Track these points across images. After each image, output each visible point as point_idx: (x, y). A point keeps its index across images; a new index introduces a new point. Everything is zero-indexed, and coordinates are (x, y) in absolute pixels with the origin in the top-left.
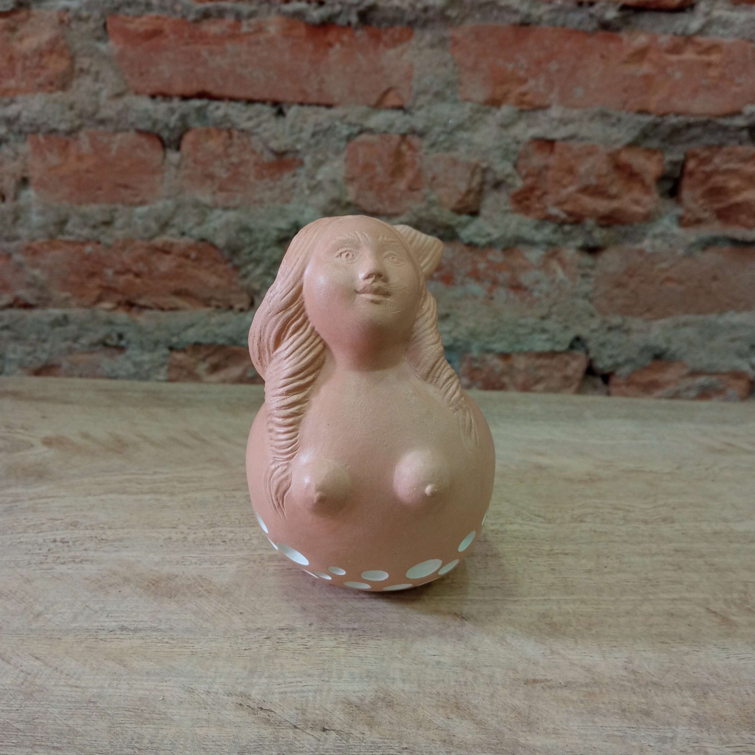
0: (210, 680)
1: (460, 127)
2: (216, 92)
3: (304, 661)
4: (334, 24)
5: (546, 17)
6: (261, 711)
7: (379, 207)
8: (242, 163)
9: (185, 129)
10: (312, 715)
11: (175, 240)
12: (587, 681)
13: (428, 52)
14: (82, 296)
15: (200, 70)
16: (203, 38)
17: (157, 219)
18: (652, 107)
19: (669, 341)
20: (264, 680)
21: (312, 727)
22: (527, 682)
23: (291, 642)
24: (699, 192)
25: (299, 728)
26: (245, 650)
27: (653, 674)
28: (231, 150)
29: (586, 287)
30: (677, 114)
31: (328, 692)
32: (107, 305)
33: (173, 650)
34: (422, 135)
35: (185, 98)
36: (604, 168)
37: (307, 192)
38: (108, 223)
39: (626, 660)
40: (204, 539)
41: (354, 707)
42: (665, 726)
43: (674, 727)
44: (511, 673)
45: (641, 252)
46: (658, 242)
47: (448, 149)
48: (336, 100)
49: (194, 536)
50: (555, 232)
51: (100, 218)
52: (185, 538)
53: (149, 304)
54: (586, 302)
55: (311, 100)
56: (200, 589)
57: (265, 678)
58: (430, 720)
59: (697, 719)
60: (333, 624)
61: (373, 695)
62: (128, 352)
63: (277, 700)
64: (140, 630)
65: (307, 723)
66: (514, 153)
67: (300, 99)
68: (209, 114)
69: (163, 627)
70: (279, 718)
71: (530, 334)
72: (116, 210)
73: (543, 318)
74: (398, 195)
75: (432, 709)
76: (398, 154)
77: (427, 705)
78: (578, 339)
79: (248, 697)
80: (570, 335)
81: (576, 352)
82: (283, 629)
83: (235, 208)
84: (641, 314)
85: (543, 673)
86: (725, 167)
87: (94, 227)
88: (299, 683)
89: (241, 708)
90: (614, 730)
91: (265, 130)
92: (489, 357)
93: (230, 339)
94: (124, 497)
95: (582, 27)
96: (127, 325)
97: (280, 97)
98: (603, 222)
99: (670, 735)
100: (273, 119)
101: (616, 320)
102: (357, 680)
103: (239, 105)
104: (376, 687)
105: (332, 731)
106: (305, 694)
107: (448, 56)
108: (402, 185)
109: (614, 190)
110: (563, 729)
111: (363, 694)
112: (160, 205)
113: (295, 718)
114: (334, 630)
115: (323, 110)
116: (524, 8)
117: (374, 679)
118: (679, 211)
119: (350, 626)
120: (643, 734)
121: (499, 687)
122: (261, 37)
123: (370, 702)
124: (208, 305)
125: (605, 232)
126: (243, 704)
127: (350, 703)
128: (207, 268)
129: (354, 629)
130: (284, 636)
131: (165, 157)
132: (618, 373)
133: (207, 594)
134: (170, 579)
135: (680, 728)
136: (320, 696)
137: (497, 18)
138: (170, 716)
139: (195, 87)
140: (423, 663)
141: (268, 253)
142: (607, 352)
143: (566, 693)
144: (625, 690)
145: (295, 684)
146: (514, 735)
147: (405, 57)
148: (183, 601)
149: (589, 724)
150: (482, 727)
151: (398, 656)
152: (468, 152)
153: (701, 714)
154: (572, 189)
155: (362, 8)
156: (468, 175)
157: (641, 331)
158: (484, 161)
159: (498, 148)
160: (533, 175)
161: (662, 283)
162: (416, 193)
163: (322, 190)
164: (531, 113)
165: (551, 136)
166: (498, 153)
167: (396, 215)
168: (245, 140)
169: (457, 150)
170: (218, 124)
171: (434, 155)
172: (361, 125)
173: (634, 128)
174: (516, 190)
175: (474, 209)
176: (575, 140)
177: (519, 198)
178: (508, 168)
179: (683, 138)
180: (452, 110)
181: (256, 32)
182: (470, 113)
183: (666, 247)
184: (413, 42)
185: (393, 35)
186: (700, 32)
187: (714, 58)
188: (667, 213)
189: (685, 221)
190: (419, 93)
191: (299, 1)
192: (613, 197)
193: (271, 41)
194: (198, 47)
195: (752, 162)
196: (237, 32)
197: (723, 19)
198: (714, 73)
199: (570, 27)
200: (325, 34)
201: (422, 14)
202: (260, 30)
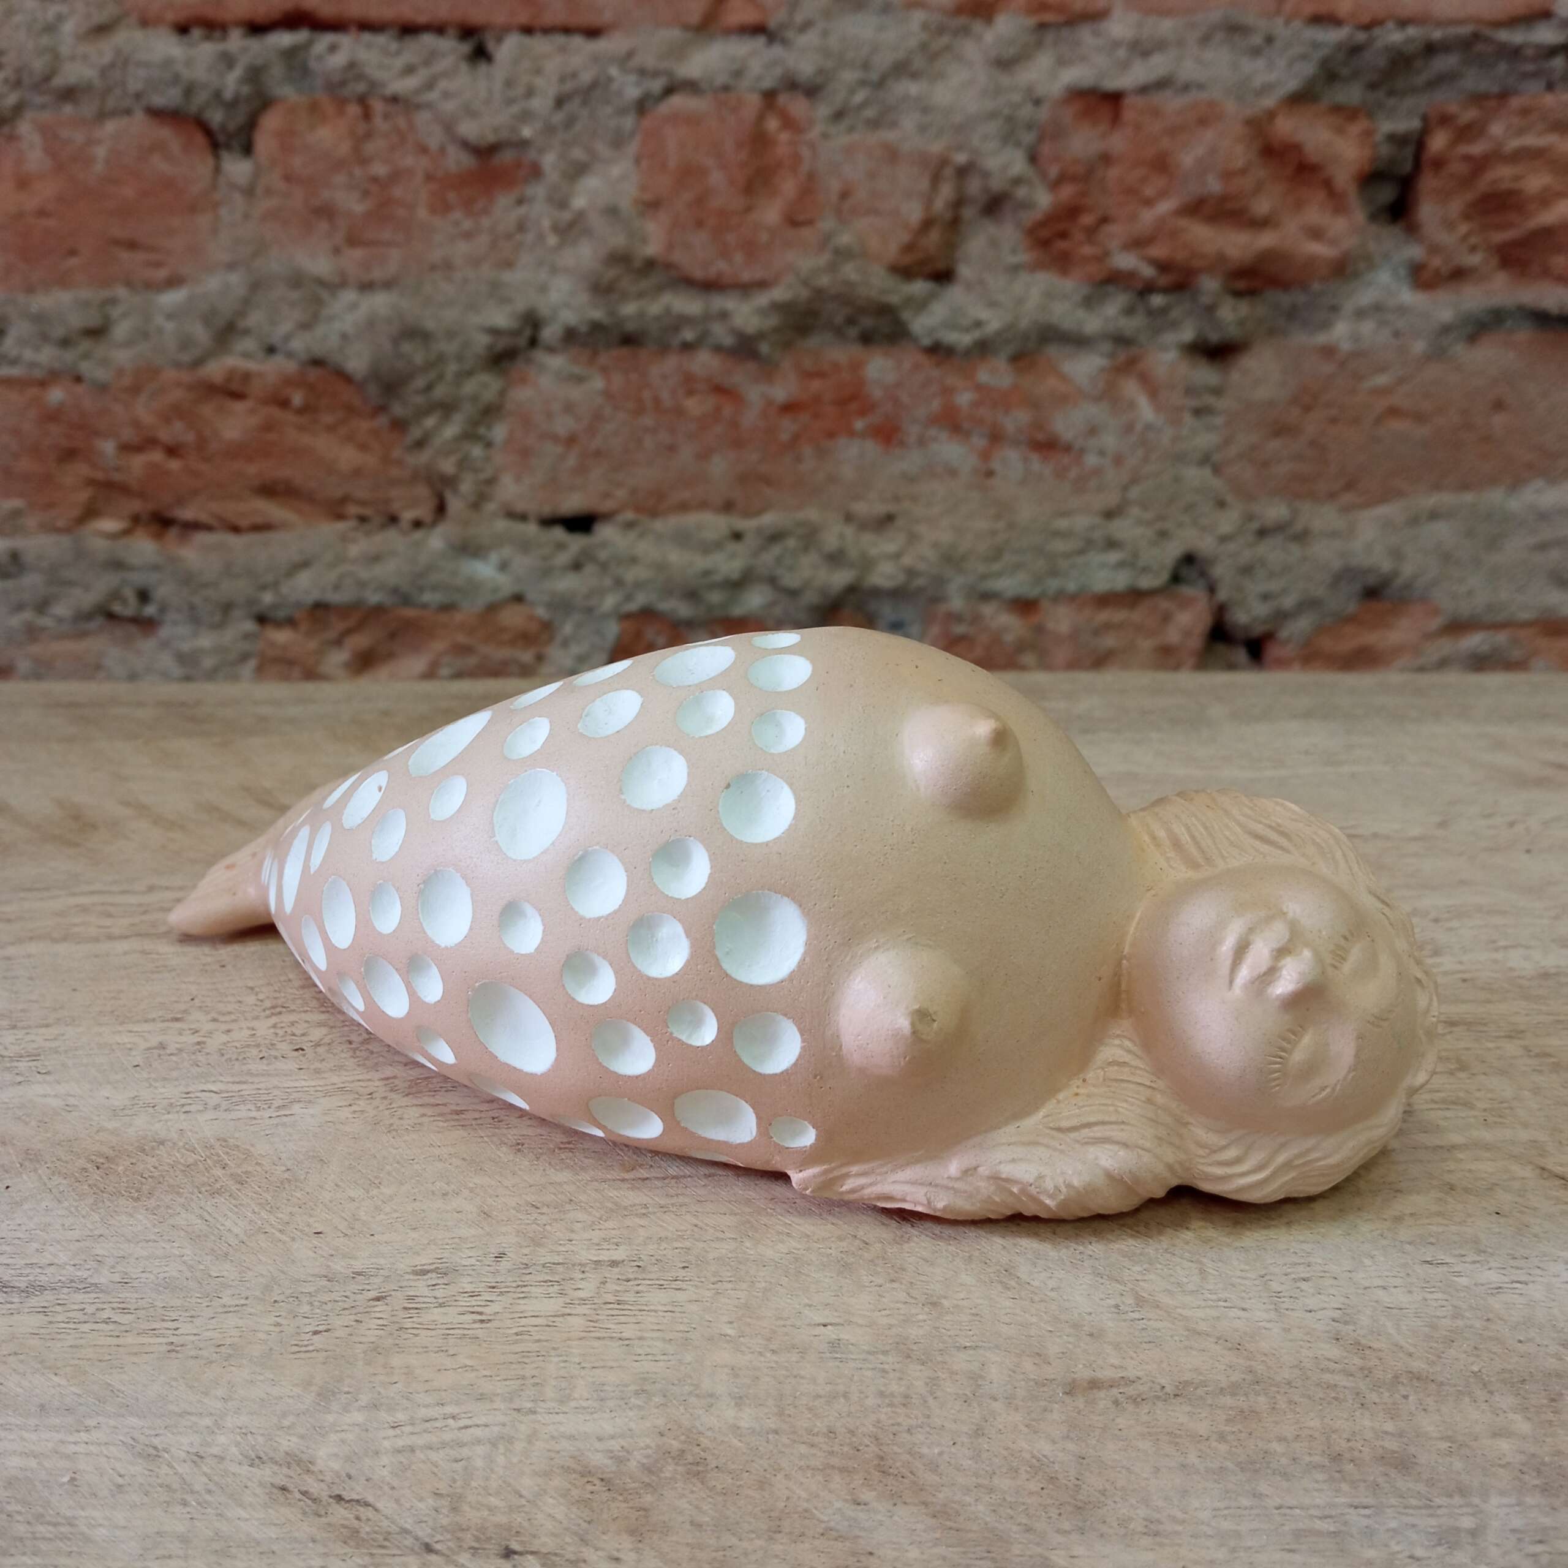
0: (207, 1421)
1: (901, 69)
2: (326, 10)
3: (471, 1357)
6: (337, 1506)
7: (720, 267)
8: (396, 176)
9: (263, 102)
10: (478, 1509)
11: (252, 366)
12: (1236, 1377)
14: (50, 506)
17: (207, 319)
18: (1343, 6)
19: (1397, 554)
20: (359, 1417)
21: (476, 1545)
22: (1071, 1389)
23: (441, 1305)
24: (1456, 206)
25: (436, 1552)
26: (316, 1333)
27: (1412, 1350)
28: (370, 148)
29: (1205, 440)
30: (1404, 23)
31: (530, 1442)
32: (109, 525)
33: (120, 1341)
34: (812, 91)
35: (256, 28)
36: (1240, 154)
37: (552, 240)
38: (96, 333)
39: (1337, 1314)
40: (248, 1046)
41: (597, 1482)
42: (1451, 1496)
43: (1476, 1500)
44: (1028, 1365)
45: (1328, 352)
46: (1367, 327)
47: (874, 124)
48: (607, 16)
49: (225, 1038)
50: (1129, 311)
51: (77, 320)
52: (199, 1043)
53: (203, 517)
54: (1207, 472)
55: (547, 19)
56: (218, 1172)
57: (360, 1409)
58: (806, 1511)
59: (1539, 1472)
60: (558, 1253)
61: (653, 1445)
62: (165, 632)
63: (385, 1472)
64: (43, 1288)
65: (460, 1535)
66: (1029, 127)
67: (523, 18)
68: (313, 64)
69: (104, 1277)
70: (386, 1523)
71: (1082, 552)
72: (113, 301)
73: (1109, 514)
74: (764, 237)
75: (813, 1476)
76: (759, 140)
77: (800, 1468)
78: (1189, 559)
79: (306, 1466)
80: (1173, 551)
81: (1187, 591)
82: (424, 1272)
83: (388, 285)
84: (1332, 496)
85: (1116, 1362)
86: (1516, 143)
87: (65, 343)
88: (451, 1422)
89: (282, 1499)
90: (1312, 1517)
91: (446, 95)
92: (988, 609)
93: (395, 591)
94: (62, 948)
96: (156, 568)
97: (476, 15)
98: (1241, 285)
99: (1467, 1523)
100: (464, 67)
101: (1275, 511)
102: (611, 1404)
103: (381, 39)
104: (660, 1422)
105: (530, 1557)
106: (465, 1452)
108: (771, 213)
109: (1262, 206)
110: (1173, 1519)
111: (624, 1444)
112: (213, 283)
113: (430, 1523)
114: (560, 1268)
115: (578, 41)
117: (657, 1399)
118: (1415, 252)
119: (605, 1256)
120: (1393, 1524)
121: (997, 1406)
123: (643, 1464)
124: (340, 517)
125: (1244, 308)
126: (291, 1486)
127: (586, 1473)
128: (331, 429)
129: (614, 1264)
130: (426, 1292)
131: (217, 170)
132: (1284, 633)
133: (234, 1187)
134: (143, 1151)
135: (1495, 1501)
136: (504, 1454)
138: (85, 1529)
139: (277, 2)
140: (794, 1347)
141: (469, 387)
142: (1255, 587)
143: (1179, 1415)
144: (1336, 1399)
145: (438, 1424)
146: (1038, 1544)
148: (168, 1207)
149: (1245, 1502)
150: (948, 1523)
151: (730, 1332)
152: (923, 129)
153: (1547, 1459)
154: (1165, 207)
156: (924, 184)
157: (1334, 534)
158: (960, 148)
159: (992, 115)
160: (1074, 179)
161: (1378, 421)
162: (806, 232)
163: (588, 232)
164: (1065, 32)
165: (1112, 84)
166: (993, 127)
167: (762, 285)
168: (402, 122)
169: (894, 124)
170: (335, 87)
171: (844, 140)
172: (669, 73)
173: (1304, 57)
174: (1037, 215)
175: (941, 265)
176: (1168, 93)
177: (1045, 233)
178: (1016, 163)
179: (1420, 80)
180: (881, 28)
182: (923, 36)
183: (1385, 336)
188: (1386, 256)
189: (1427, 275)
192: (1262, 223)
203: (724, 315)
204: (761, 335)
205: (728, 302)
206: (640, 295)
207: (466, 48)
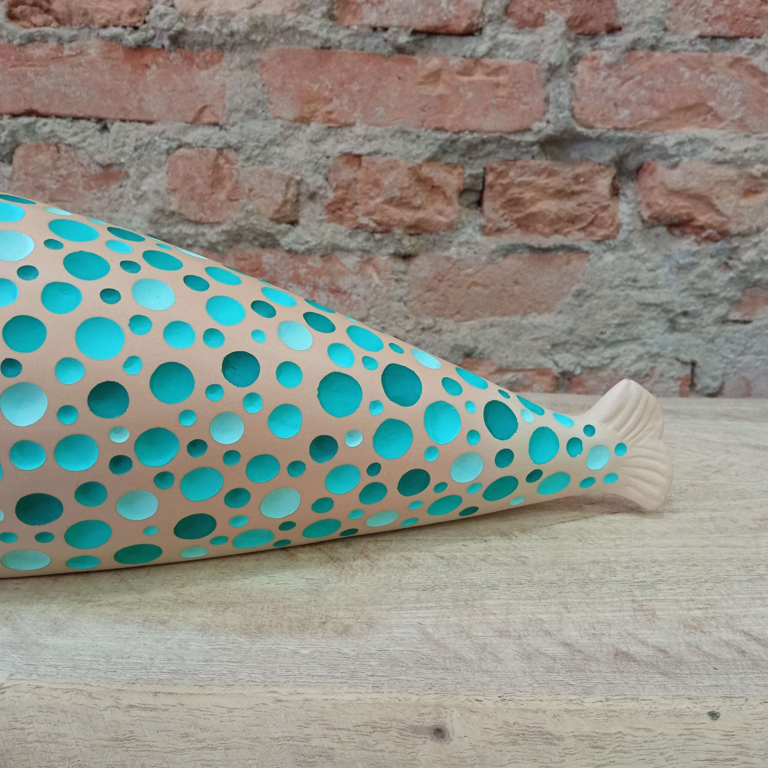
1: (272, 142)
2: (42, 110)
4: (149, 46)
7: (201, 216)
8: (70, 175)
9: (17, 144)
13: (239, 73)
15: (27, 90)
16: (28, 60)
18: (448, 125)
19: (476, 340)
24: (498, 203)
28: (59, 163)
29: (400, 292)
30: (472, 132)
35: (14, 116)
36: (406, 182)
37: (134, 202)
45: (448, 259)
46: (464, 250)
47: (263, 163)
48: (155, 117)
50: (367, 240)
54: (401, 304)
55: (131, 117)
66: (325, 167)
67: (122, 116)
68: (37, 130)
74: (219, 205)
76: (216, 167)
84: (452, 316)
86: (520, 179)
91: (90, 144)
95: (378, 51)
97: (103, 115)
98: (412, 232)
100: (98, 133)
101: (428, 321)
103: (64, 122)
107: (256, 77)
108: (222, 196)
109: (417, 202)
115: (144, 125)
116: (323, 33)
118: (482, 221)
122: (83, 60)
125: (414, 240)
137: (299, 43)
139: (22, 106)
147: (217, 77)
152: (282, 166)
154: (379, 200)
155: (171, 32)
156: (283, 187)
157: (451, 331)
158: (297, 174)
159: (310, 162)
160: (342, 188)
161: (469, 287)
162: (235, 203)
163: (147, 199)
164: (339, 130)
165: (357, 152)
166: (310, 166)
167: (218, 223)
168: (73, 154)
169: (271, 163)
170: (46, 139)
171: (251, 168)
172: (178, 139)
173: (432, 144)
174: (329, 201)
175: (292, 219)
176: (379, 156)
177: (332, 208)
178: (320, 181)
179: (481, 154)
180: (264, 126)
181: (77, 55)
182: (282, 130)
183: (471, 254)
184: (224, 64)
185: (204, 57)
186: (488, 54)
187: (502, 78)
188: (470, 222)
189: (487, 230)
190: (231, 111)
191: (115, 26)
192: (419, 208)
193: (91, 63)
194: (23, 68)
195: (545, 175)
196: (60, 55)
197: (509, 42)
198: (502, 92)
199: (368, 50)
200: (142, 57)
201: (229, 39)
202: (81, 53)
203: (204, 234)
204: (218, 243)
205: (205, 229)
206: (169, 225)
207: (99, 126)
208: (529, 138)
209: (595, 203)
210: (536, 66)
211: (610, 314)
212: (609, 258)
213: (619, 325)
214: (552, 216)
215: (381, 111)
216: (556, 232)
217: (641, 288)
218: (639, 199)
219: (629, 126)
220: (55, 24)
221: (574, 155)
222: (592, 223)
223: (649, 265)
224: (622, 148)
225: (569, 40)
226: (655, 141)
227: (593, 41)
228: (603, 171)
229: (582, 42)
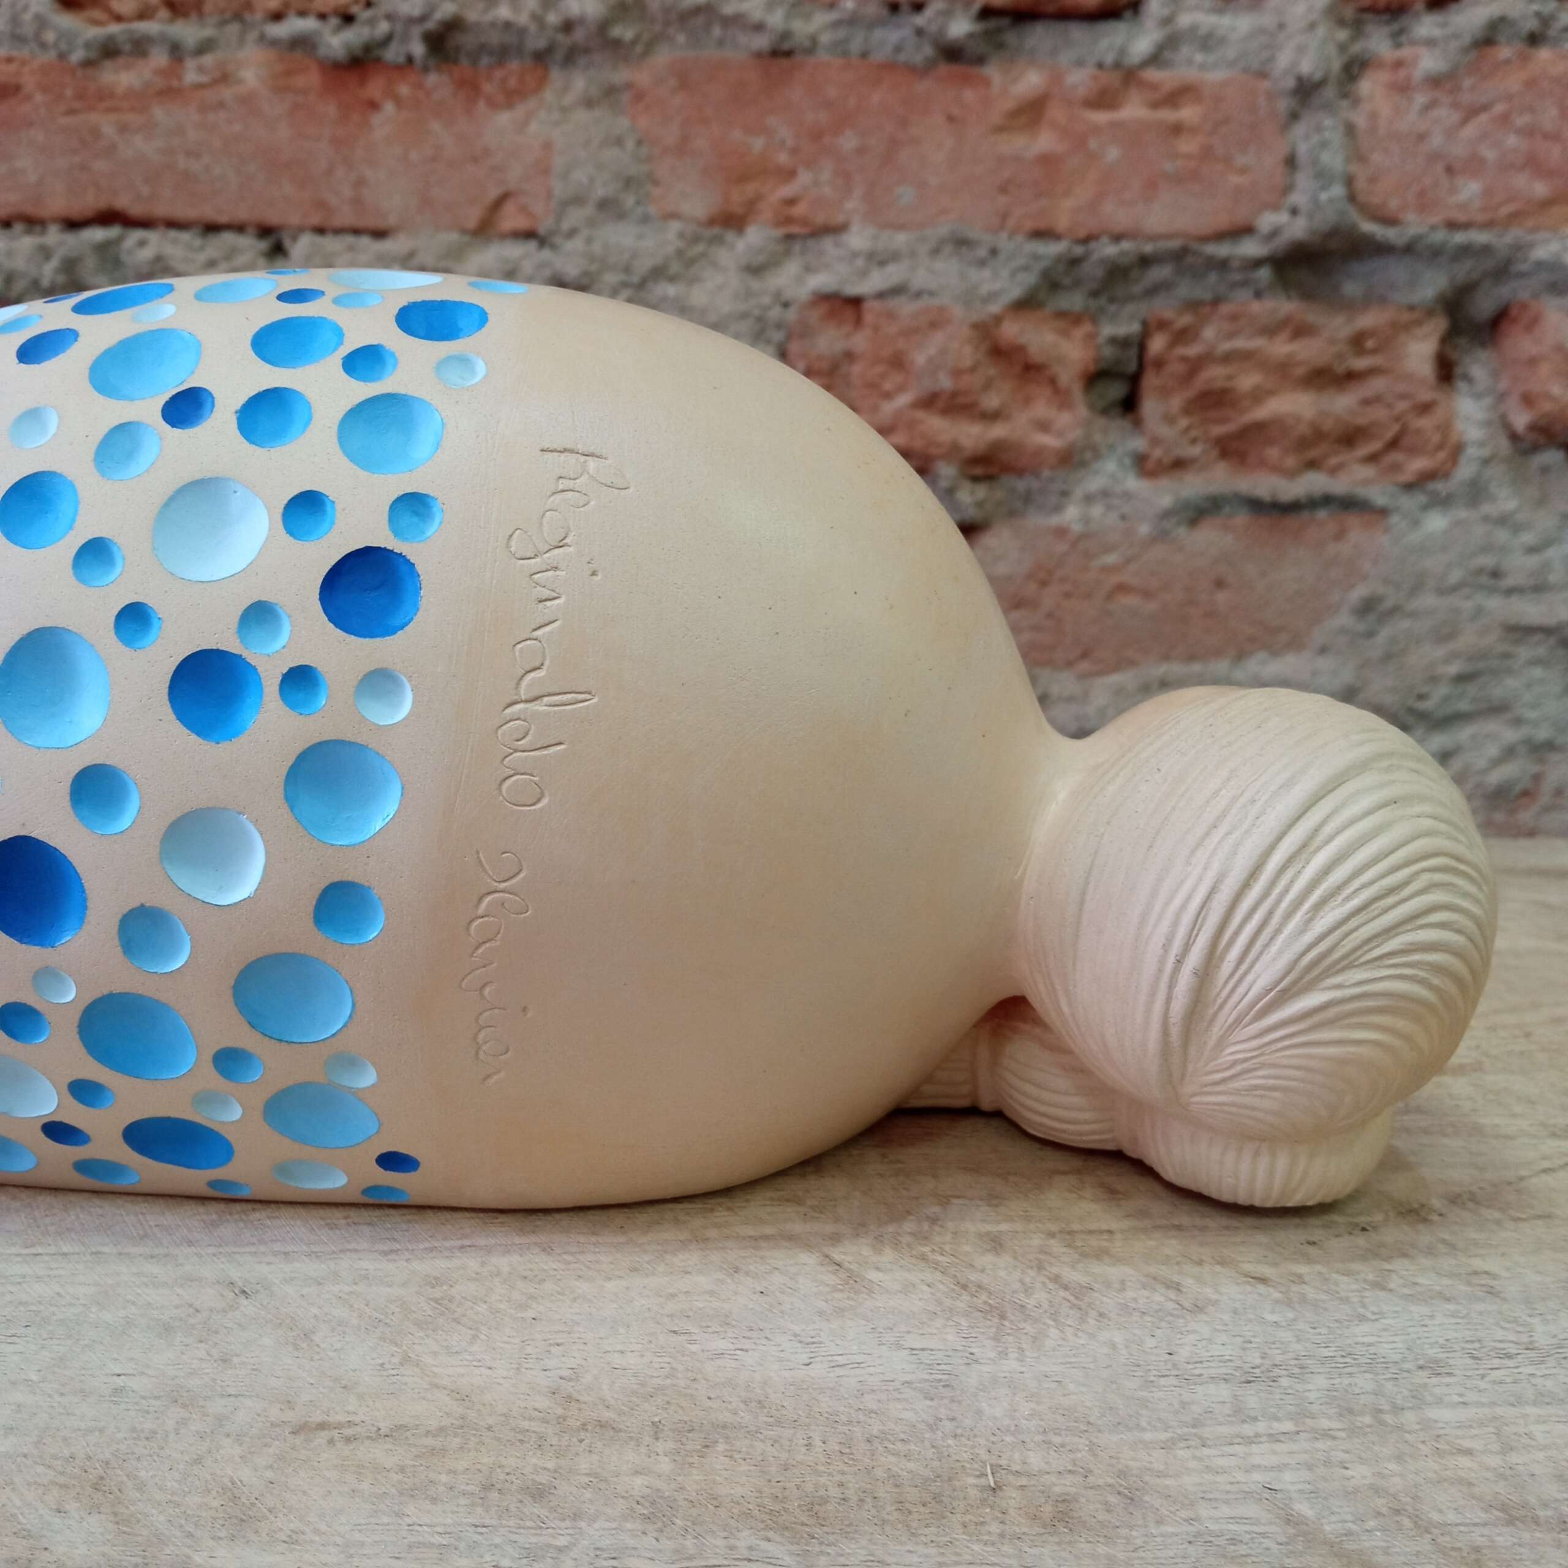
1: (659, 273)
2: (136, 210)
4: (378, 60)
5: (825, 38)
13: (581, 116)
15: (100, 165)
16: (104, 98)
18: (1062, 222)
22: (299, 1429)
24: (1176, 402)
27: (612, 1403)
30: (1117, 238)
35: (73, 225)
36: (968, 355)
39: (567, 1373)
45: (1061, 532)
46: (1096, 511)
48: (392, 221)
55: (338, 221)
58: (13, 1515)
66: (779, 326)
67: (315, 220)
68: (124, 257)
84: (1069, 664)
86: (1226, 346)
95: (902, 57)
97: (273, 217)
98: (978, 471)
100: (262, 261)
103: (185, 236)
107: (623, 123)
109: (992, 401)
115: (365, 241)
116: (776, 19)
118: (1139, 444)
120: (498, 1541)
122: (227, 93)
125: (982, 491)
137: (721, 43)
139: (89, 202)
140: (82, 1391)
147: (533, 127)
154: (903, 400)
155: (430, 25)
157: (1070, 699)
159: (744, 316)
161: (1110, 596)
164: (811, 243)
165: (853, 289)
166: (744, 326)
173: (1026, 268)
176: (902, 299)
179: (1137, 289)
180: (640, 237)
181: (215, 82)
182: (680, 244)
183: (1112, 519)
184: (548, 95)
185: (504, 81)
186: (1155, 59)
187: (1188, 113)
188: (1112, 447)
189: (1150, 465)
190: (566, 204)
191: (302, 14)
192: (992, 416)
193: (248, 101)
194: (94, 117)
195: (1284, 335)
196: (175, 83)
197: (1203, 31)
198: (1187, 145)
199: (878, 57)
200: (362, 83)
201: (560, 37)
202: (224, 78)
207: (264, 245)
208: (1250, 248)
209: (1403, 396)
210: (1266, 85)
211: (1440, 652)
212: (1436, 522)
213: (1462, 679)
214: (1303, 429)
215: (906, 194)
216: (1312, 465)
217: (1510, 592)
218: (1503, 385)
219: (1480, 217)
220: (164, 13)
221: (1351, 288)
222: (1394, 444)
223: (1528, 538)
224: (1463, 271)
225: (1341, 22)
226: (1541, 253)
227: (1396, 26)
228: (1418, 323)
229: (1370, 28)
